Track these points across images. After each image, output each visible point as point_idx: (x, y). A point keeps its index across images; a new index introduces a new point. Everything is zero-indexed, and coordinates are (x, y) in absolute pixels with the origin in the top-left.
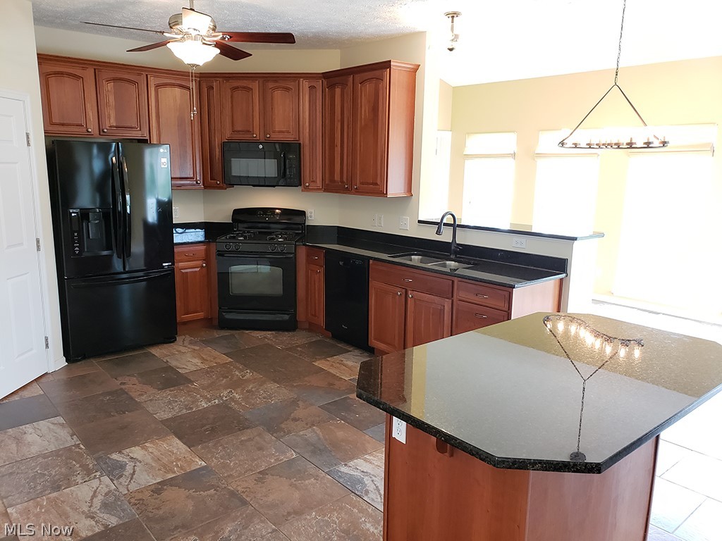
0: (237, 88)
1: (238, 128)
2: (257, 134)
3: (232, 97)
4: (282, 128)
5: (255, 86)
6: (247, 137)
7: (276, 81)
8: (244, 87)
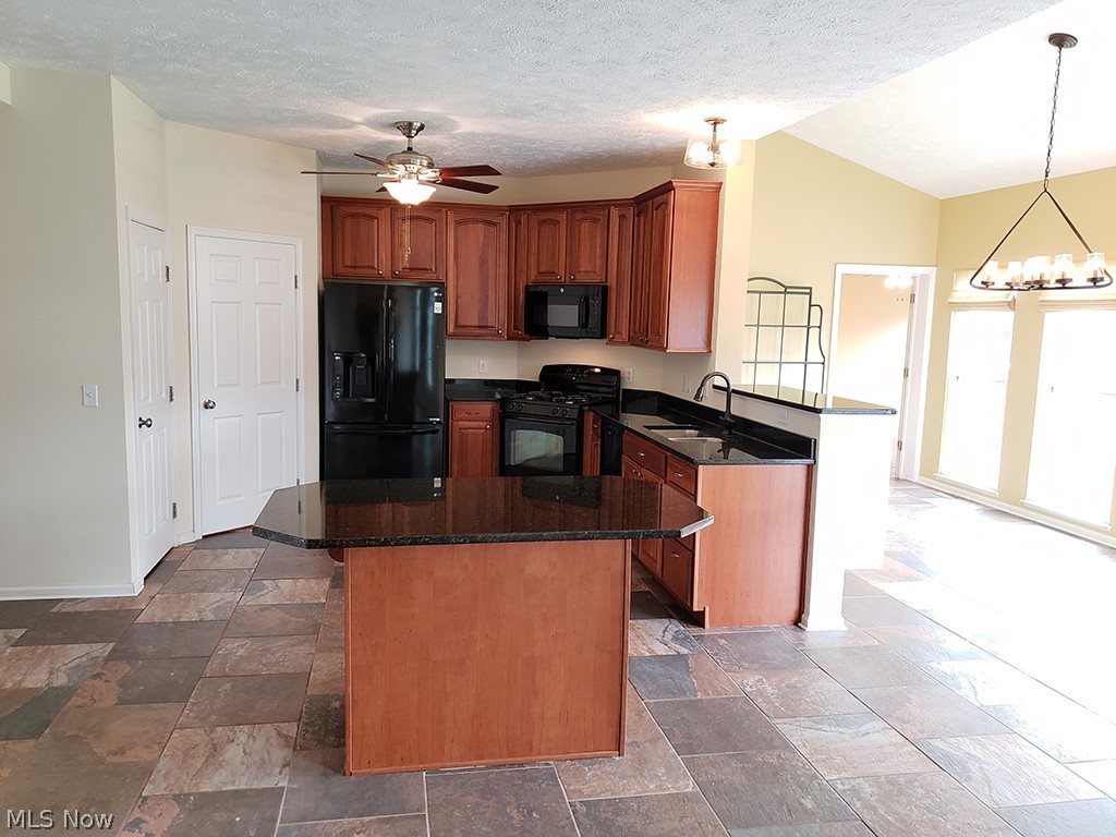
0: (545, 221)
1: (543, 269)
2: (561, 276)
3: (539, 231)
4: (588, 270)
5: (562, 217)
6: (552, 278)
7: (584, 211)
8: (551, 220)
